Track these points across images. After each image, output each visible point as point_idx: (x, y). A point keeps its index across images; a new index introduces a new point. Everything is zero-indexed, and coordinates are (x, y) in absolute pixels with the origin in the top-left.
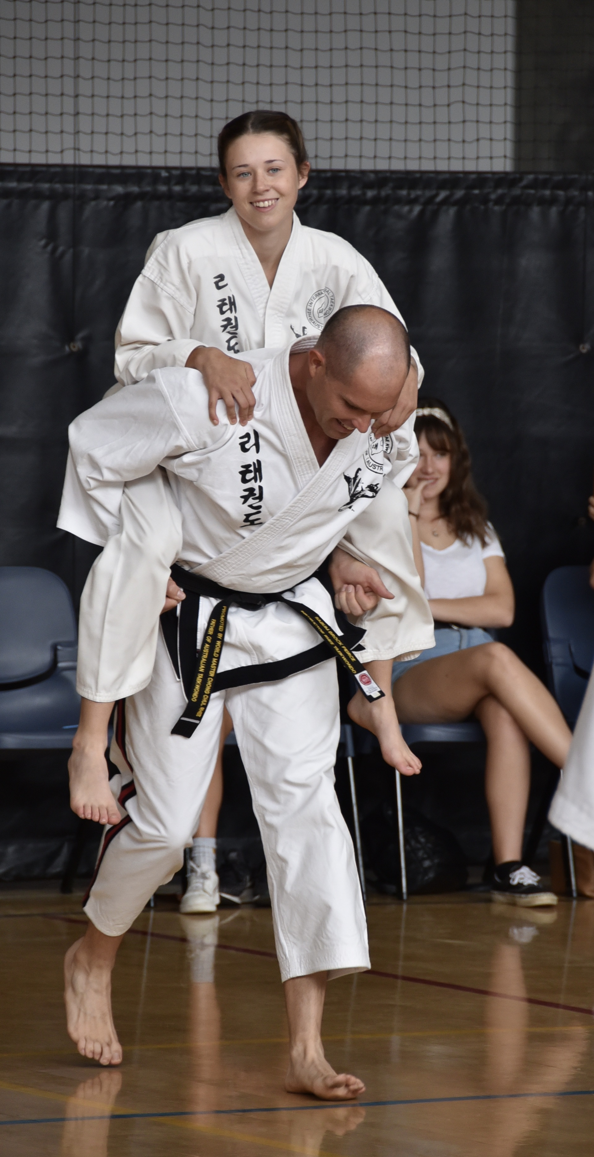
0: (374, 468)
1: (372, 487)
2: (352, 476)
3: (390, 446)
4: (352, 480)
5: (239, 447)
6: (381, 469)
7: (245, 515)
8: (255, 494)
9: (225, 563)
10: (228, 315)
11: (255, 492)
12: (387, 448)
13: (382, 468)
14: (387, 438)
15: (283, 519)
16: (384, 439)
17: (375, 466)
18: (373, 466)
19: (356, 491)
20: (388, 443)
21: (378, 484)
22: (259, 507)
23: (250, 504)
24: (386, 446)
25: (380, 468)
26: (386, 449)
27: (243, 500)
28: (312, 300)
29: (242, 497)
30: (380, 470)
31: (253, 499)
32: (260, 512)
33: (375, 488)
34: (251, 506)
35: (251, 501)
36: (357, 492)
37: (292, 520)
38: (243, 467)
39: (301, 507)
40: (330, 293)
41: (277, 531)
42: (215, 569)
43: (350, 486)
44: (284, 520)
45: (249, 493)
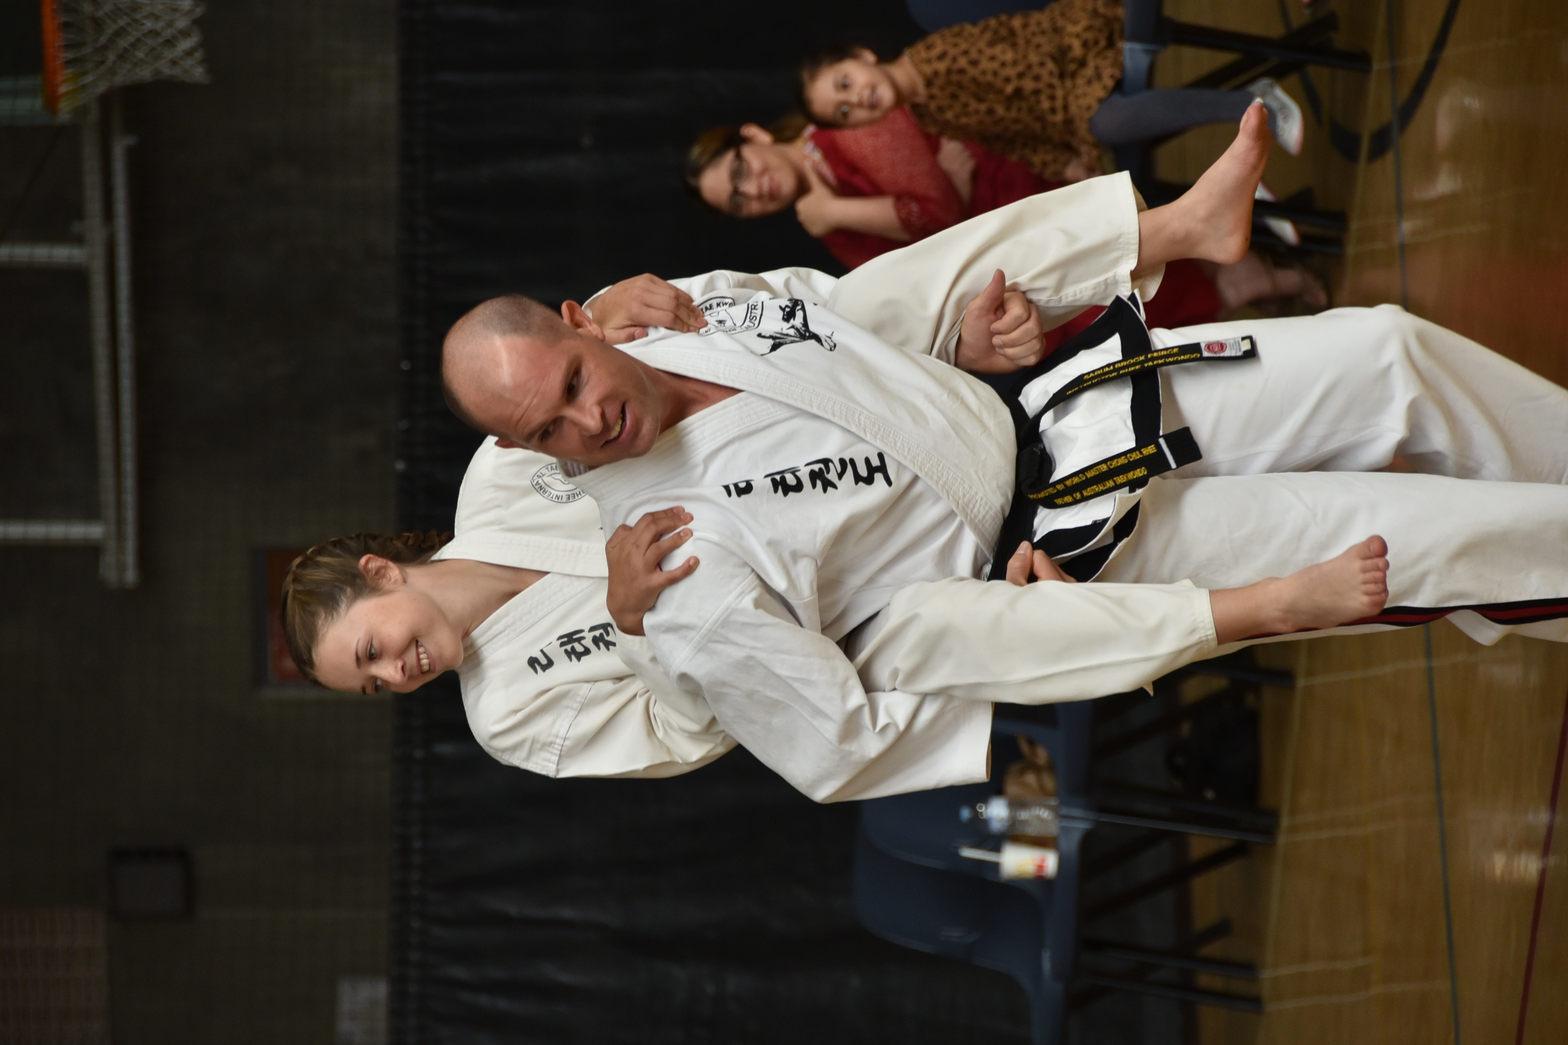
0: (754, 318)
1: (787, 315)
2: (771, 342)
3: (718, 300)
4: (777, 341)
5: (743, 497)
6: (754, 309)
7: (856, 483)
8: (820, 469)
9: (966, 501)
10: (588, 642)
11: (817, 470)
12: (723, 305)
13: (753, 307)
14: (706, 309)
15: (860, 424)
16: (708, 312)
17: (751, 318)
18: (753, 321)
19: (795, 335)
20: (715, 305)
21: (780, 307)
22: (842, 462)
23: (837, 477)
24: (720, 306)
25: (753, 311)
26: (725, 306)
27: (829, 489)
28: (552, 497)
29: (825, 490)
30: (757, 309)
31: (828, 472)
32: (852, 461)
33: (787, 310)
34: (840, 476)
35: (832, 476)
36: (798, 334)
37: (858, 412)
38: (776, 491)
39: (832, 404)
40: (541, 473)
41: (885, 429)
42: (980, 517)
43: (788, 342)
44: (862, 423)
45: (819, 479)
